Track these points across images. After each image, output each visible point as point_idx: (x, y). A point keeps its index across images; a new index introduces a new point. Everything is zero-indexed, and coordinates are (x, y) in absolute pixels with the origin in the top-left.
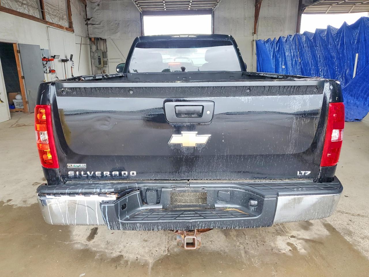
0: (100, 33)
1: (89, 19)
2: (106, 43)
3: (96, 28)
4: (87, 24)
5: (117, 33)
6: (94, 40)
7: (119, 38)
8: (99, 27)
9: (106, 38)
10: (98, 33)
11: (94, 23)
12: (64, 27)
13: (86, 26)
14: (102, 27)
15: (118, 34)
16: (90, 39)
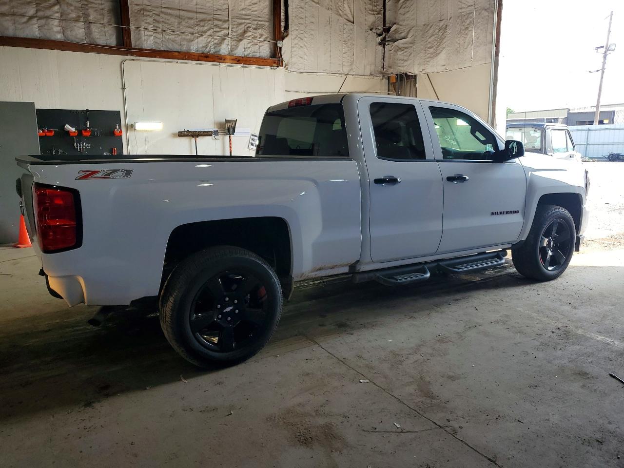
0: (406, 61)
1: (387, 30)
2: (415, 86)
3: (400, 49)
4: (383, 43)
5: (439, 54)
6: (395, 81)
7: (444, 67)
8: (406, 46)
9: (416, 72)
10: (402, 62)
11: (397, 36)
12: (228, 57)
13: (381, 47)
14: (411, 43)
15: (442, 57)
16: (389, 78)
